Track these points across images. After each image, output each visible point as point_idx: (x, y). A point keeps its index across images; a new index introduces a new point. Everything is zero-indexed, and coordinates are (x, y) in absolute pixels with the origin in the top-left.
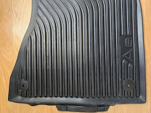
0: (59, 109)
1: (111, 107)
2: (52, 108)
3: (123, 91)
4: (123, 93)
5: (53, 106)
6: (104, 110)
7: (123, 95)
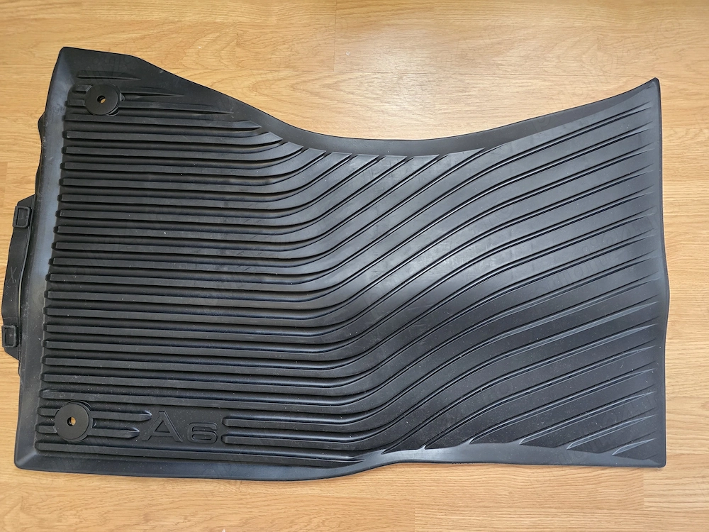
0: (21, 207)
1: (14, 364)
2: (29, 182)
3: (57, 403)
4: (52, 403)
5: (33, 186)
6: (6, 342)
7: (48, 403)
